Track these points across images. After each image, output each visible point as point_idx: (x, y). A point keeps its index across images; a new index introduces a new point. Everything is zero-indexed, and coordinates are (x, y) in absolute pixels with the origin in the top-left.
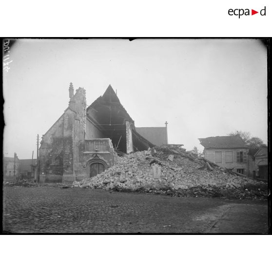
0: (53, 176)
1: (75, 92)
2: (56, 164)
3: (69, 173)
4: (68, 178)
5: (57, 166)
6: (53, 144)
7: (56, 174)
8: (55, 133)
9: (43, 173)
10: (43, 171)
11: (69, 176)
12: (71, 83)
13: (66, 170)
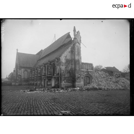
0: (66, 83)
1: (76, 33)
2: (68, 76)
3: (79, 82)
4: (79, 84)
5: (68, 77)
6: (65, 63)
7: (68, 83)
8: (67, 56)
9: (63, 82)
10: (63, 80)
11: (79, 83)
12: (74, 27)
13: (77, 80)
